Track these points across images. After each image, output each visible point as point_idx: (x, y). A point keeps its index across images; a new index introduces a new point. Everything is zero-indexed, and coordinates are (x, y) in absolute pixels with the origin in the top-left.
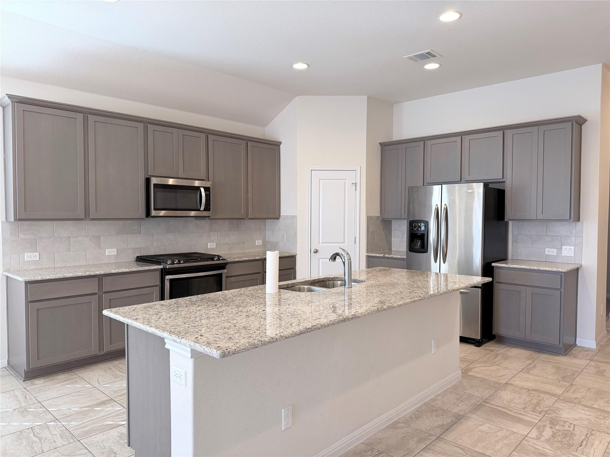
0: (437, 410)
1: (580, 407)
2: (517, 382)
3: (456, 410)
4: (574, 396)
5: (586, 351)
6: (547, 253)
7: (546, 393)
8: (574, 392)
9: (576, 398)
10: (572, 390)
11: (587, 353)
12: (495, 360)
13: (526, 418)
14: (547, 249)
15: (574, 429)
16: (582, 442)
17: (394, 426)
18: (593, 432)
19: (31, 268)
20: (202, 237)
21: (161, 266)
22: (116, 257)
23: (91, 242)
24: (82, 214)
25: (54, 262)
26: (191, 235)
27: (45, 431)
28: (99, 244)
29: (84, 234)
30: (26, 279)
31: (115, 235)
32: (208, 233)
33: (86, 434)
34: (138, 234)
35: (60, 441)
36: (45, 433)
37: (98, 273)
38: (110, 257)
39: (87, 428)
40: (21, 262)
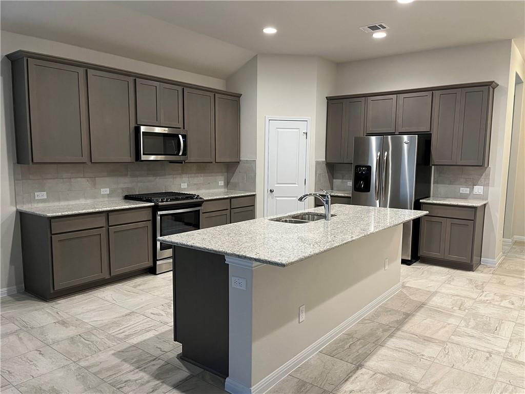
0: (390, 311)
1: (492, 305)
2: (443, 290)
3: (404, 310)
4: (486, 299)
5: (489, 268)
6: (461, 192)
7: (465, 297)
8: (485, 296)
9: (487, 300)
10: (484, 295)
11: (490, 269)
12: (422, 275)
13: (455, 314)
14: (461, 189)
15: (490, 320)
16: (497, 328)
17: (363, 322)
18: (503, 321)
19: (41, 205)
20: (176, 178)
21: (153, 204)
22: (109, 196)
23: (88, 183)
24: (85, 158)
25: (59, 200)
26: (167, 177)
27: (93, 336)
28: (94, 185)
29: (82, 176)
30: (50, 215)
31: (107, 177)
32: (180, 174)
33: (128, 336)
34: (126, 175)
35: (109, 343)
36: (93, 338)
37: (105, 209)
38: (104, 196)
39: (127, 333)
40: (32, 200)
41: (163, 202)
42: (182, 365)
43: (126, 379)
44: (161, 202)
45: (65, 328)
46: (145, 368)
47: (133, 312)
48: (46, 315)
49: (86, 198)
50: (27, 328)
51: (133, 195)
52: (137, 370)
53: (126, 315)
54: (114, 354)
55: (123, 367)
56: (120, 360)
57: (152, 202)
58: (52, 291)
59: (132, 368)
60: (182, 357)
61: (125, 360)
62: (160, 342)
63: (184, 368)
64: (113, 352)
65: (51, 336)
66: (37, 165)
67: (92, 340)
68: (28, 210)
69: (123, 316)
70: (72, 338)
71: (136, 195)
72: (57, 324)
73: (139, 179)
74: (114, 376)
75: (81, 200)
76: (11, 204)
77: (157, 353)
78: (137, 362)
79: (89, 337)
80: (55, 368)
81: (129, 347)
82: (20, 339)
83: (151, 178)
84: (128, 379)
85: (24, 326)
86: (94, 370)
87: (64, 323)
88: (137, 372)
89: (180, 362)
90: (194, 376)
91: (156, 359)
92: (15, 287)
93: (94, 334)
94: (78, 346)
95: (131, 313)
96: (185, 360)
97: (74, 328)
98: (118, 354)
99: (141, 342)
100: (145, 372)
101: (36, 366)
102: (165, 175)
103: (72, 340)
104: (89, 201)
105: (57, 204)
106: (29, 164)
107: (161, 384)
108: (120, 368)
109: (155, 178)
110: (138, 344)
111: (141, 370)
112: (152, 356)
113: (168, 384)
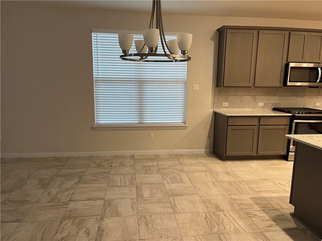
19: (225, 109)
20: (312, 98)
21: (291, 115)
22: (263, 107)
23: (251, 99)
24: (251, 84)
25: (234, 107)
26: (306, 97)
27: (241, 185)
28: (255, 100)
29: (248, 94)
30: (228, 115)
31: (264, 96)
32: (317, 96)
33: (261, 191)
34: (276, 95)
35: (249, 191)
36: (241, 186)
37: (259, 115)
38: (260, 107)
39: (261, 189)
40: (221, 106)
41: (299, 114)
42: (292, 220)
43: (255, 214)
44: (297, 114)
45: (228, 176)
46: (268, 212)
47: (267, 179)
48: (220, 167)
49: (249, 107)
50: (210, 171)
51: (278, 108)
52: (263, 212)
53: (262, 180)
54: (251, 198)
55: (254, 207)
56: (254, 202)
57: (291, 113)
58: (225, 156)
59: (260, 209)
60: (293, 215)
61: (257, 204)
62: (281, 201)
63: (293, 222)
64: (250, 197)
65: (220, 178)
66: (226, 88)
67: (240, 186)
68: (218, 112)
69: (260, 179)
70: (230, 182)
71: (280, 108)
72: (225, 173)
73: (285, 98)
74: (248, 210)
75: (246, 108)
76: (211, 108)
77: (277, 207)
78: (264, 207)
79: (239, 184)
80: (219, 194)
81: (260, 198)
82: (206, 175)
83: (293, 98)
84: (256, 214)
85: (209, 170)
86: (239, 202)
87: (228, 173)
88: (262, 213)
89: (291, 218)
90: (298, 229)
91: (275, 210)
92: (208, 150)
93: (242, 184)
94: (233, 187)
95: (266, 179)
96: (295, 217)
97: (232, 177)
98: (253, 199)
99: (268, 197)
100: (267, 214)
101: (210, 190)
102: (304, 96)
103: (230, 183)
104: (251, 110)
105: (233, 109)
106: (221, 87)
107: (275, 225)
108: (253, 206)
109: (296, 97)
110: (266, 197)
111: (265, 212)
112: (273, 207)
113: (280, 227)
